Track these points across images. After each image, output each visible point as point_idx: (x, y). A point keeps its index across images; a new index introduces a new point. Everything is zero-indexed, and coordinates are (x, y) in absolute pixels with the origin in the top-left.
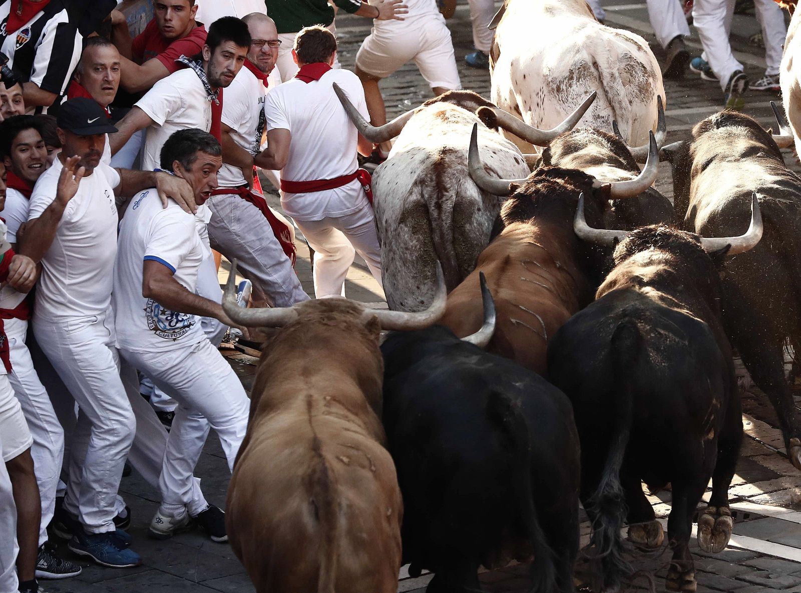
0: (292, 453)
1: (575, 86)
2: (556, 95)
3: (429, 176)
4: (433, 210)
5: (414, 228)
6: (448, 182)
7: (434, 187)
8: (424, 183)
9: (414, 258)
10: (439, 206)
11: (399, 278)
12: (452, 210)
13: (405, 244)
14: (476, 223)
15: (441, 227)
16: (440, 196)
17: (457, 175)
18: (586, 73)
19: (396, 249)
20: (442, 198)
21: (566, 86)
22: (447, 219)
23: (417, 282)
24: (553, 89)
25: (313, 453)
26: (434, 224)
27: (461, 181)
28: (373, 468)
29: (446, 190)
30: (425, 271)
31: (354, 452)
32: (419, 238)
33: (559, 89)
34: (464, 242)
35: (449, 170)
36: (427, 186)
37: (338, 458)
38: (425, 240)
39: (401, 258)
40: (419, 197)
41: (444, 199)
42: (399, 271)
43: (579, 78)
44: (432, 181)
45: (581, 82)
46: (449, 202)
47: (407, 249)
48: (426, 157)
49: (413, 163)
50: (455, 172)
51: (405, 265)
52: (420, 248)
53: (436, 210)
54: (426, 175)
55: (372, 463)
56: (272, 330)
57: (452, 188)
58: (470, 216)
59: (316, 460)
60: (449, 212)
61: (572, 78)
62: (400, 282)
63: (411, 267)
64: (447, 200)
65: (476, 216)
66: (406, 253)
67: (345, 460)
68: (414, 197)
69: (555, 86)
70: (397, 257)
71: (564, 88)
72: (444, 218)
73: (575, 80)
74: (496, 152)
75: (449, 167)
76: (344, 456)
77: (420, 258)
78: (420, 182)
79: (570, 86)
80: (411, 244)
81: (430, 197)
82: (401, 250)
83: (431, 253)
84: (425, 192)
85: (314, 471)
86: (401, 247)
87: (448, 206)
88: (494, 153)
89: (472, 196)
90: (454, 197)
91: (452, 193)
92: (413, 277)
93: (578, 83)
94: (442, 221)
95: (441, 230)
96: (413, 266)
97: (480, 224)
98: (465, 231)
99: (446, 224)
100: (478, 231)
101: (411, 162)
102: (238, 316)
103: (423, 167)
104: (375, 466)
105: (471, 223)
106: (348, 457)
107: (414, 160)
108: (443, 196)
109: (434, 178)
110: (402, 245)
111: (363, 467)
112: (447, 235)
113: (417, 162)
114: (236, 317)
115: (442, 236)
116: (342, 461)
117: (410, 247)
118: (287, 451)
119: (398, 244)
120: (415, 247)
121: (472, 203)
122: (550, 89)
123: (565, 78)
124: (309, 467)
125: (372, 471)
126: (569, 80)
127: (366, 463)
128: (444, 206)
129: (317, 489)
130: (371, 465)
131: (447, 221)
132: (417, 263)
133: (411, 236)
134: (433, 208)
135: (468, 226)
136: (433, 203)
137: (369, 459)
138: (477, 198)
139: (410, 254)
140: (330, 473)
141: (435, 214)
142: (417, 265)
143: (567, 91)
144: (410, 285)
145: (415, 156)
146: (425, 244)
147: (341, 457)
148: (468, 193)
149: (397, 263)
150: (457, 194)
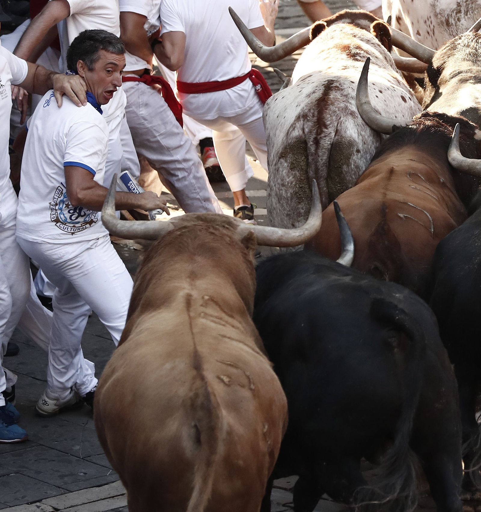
0: (173, 368)
1: (464, 20)
2: (447, 29)
3: (312, 111)
4: (311, 145)
5: (292, 163)
6: (329, 119)
7: (314, 122)
8: (306, 118)
9: (289, 195)
10: (317, 142)
11: (274, 216)
12: (330, 147)
13: (282, 180)
14: (354, 165)
15: (316, 162)
16: (319, 132)
17: (338, 112)
18: (473, 5)
19: (274, 185)
20: (320, 134)
21: (455, 20)
22: (323, 155)
23: (291, 220)
24: (442, 22)
25: (194, 372)
26: (310, 158)
27: (342, 119)
28: (253, 387)
29: (326, 127)
30: (298, 208)
31: (233, 370)
32: (295, 174)
33: (448, 24)
34: (340, 183)
35: (331, 107)
36: (308, 121)
37: (218, 378)
38: (301, 176)
39: (276, 195)
40: (301, 132)
41: (323, 135)
42: (274, 209)
43: (467, 11)
44: (313, 116)
45: (469, 16)
46: (327, 139)
47: (283, 185)
48: (312, 92)
49: (300, 97)
50: (337, 109)
51: (279, 202)
52: (295, 185)
53: (314, 146)
54: (310, 110)
55: (251, 380)
56: (149, 242)
57: (331, 125)
58: (348, 158)
59: (198, 383)
60: (326, 149)
61: (460, 12)
62: (276, 219)
63: (285, 205)
64: (325, 136)
65: (355, 157)
66: (282, 190)
67: (226, 379)
68: (296, 133)
69: (443, 19)
70: (273, 194)
71: (453, 22)
72: (320, 154)
73: (462, 14)
74: (383, 91)
75: (333, 104)
76: (225, 375)
77: (295, 194)
78: (303, 116)
79: (459, 20)
80: (288, 180)
81: (310, 132)
82: (277, 186)
83: (306, 190)
84: (306, 126)
85: (197, 395)
86: (278, 184)
87: (326, 143)
88: (381, 92)
89: (351, 137)
90: (333, 134)
91: (331, 131)
92: (288, 215)
93: (466, 17)
94: (319, 156)
95: (316, 165)
96: (287, 203)
97: (357, 167)
98: (342, 172)
99: (322, 160)
100: (355, 174)
101: (299, 95)
102: (116, 228)
103: (307, 101)
104: (254, 384)
105: (348, 165)
106: (228, 376)
107: (302, 94)
108: (322, 132)
109: (316, 113)
110: (279, 181)
111: (243, 386)
112: (322, 171)
113: (304, 95)
114: (114, 229)
115: (317, 171)
116: (222, 381)
117: (286, 183)
118: (168, 366)
119: (276, 179)
120: (291, 184)
121: (351, 144)
122: (439, 21)
123: (453, 11)
124: (191, 390)
125: (251, 389)
126: (456, 14)
127: (245, 381)
128: (322, 142)
129: (200, 413)
130: (250, 382)
131: (323, 157)
132: (291, 199)
133: (289, 172)
134: (311, 143)
135: (345, 168)
136: (312, 139)
137: (248, 377)
138: (357, 139)
139: (286, 191)
140: (212, 398)
141: (313, 149)
142: (291, 202)
143: (456, 26)
144: (285, 222)
145: (303, 90)
146: (301, 181)
147: (222, 377)
148: (348, 132)
149: (273, 200)
150: (337, 132)
